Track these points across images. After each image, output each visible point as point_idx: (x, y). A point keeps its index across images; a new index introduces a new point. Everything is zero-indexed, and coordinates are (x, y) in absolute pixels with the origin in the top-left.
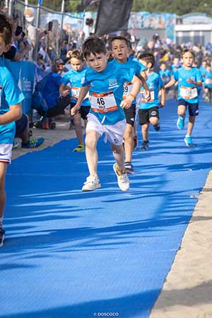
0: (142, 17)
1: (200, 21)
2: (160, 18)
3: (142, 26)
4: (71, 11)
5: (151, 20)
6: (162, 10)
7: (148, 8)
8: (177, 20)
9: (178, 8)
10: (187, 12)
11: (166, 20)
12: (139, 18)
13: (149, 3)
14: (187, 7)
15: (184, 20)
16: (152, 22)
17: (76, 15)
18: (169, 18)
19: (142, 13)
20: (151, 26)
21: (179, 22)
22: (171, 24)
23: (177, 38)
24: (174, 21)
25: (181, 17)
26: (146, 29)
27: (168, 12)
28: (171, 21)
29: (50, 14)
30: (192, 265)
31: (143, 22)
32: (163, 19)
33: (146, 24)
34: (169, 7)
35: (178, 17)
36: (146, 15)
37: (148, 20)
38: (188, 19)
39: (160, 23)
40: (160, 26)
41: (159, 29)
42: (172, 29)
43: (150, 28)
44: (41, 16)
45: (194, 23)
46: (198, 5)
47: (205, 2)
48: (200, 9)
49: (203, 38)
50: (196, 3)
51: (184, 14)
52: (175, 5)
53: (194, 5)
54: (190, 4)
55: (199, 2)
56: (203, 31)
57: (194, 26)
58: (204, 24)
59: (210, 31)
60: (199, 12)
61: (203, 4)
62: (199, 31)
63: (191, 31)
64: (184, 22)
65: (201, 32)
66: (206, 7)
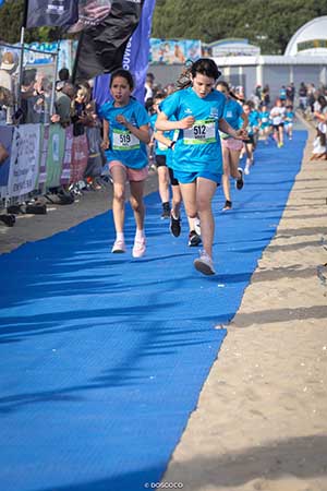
1: (235, 51)
2: (177, 47)
4: (39, 41)
5: (163, 51)
6: (180, 35)
7: (159, 32)
8: (203, 49)
9: (205, 32)
10: (219, 37)
11: (186, 49)
13: (160, 24)
14: (219, 29)
15: (214, 49)
16: (165, 54)
17: (47, 45)
18: (191, 46)
20: (164, 60)
21: (206, 54)
22: (195, 56)
24: (199, 52)
25: (209, 45)
26: (156, 64)
27: (190, 39)
28: (195, 52)
30: (213, 434)
31: (150, 54)
32: (182, 49)
33: (156, 57)
34: (190, 30)
35: (204, 45)
36: (156, 43)
37: (158, 51)
38: (220, 48)
39: (177, 55)
40: (178, 60)
41: (175, 64)
43: (161, 63)
45: (230, 54)
46: (234, 26)
47: (247, 22)
48: (239, 32)
49: (244, 76)
50: (232, 22)
51: (213, 41)
52: (200, 27)
53: (229, 25)
54: (222, 25)
55: (237, 22)
56: (243, 66)
57: (230, 58)
58: (245, 55)
59: (256, 65)
60: (236, 36)
61: (243, 25)
62: (238, 66)
63: (227, 66)
64: (214, 53)
65: (240, 69)
66: (247, 29)
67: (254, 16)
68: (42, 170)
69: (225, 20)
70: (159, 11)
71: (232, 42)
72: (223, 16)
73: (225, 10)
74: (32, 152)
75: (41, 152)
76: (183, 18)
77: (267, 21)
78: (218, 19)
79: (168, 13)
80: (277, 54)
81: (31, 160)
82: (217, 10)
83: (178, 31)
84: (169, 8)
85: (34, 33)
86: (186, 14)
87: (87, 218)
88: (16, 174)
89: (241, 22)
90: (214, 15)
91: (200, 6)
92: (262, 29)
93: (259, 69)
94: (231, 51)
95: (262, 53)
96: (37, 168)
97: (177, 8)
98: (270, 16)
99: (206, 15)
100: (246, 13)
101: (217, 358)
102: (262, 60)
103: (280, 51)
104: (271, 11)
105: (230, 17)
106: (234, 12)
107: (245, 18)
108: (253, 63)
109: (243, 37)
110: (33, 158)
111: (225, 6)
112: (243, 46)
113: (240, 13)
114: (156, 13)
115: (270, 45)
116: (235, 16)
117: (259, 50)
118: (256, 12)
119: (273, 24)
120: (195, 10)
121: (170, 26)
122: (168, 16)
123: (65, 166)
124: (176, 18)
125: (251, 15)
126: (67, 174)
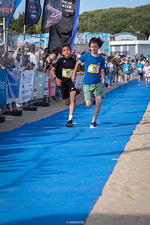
0: (86, 36)
1: (125, 38)
6: (101, 31)
7: (91, 30)
8: (111, 38)
9: (112, 30)
10: (118, 32)
11: (103, 37)
13: (91, 26)
14: (118, 28)
15: (116, 37)
18: (105, 36)
19: (86, 33)
21: (112, 40)
22: (107, 40)
23: (111, 53)
24: (109, 39)
25: (113, 36)
27: (105, 32)
28: (107, 39)
31: (87, 39)
34: (106, 29)
35: (111, 35)
36: (89, 34)
38: (118, 37)
42: (107, 44)
45: (123, 40)
46: (125, 27)
47: (131, 25)
48: (128, 30)
50: (124, 25)
51: (116, 34)
52: (110, 28)
53: (123, 27)
54: (120, 27)
55: (126, 25)
57: (123, 42)
58: (130, 40)
59: (135, 45)
60: (127, 31)
61: (129, 26)
62: (126, 45)
63: (121, 45)
64: (116, 39)
65: (128, 46)
66: (131, 28)
67: (134, 23)
68: (35, 90)
69: (121, 24)
71: (124, 34)
72: (120, 22)
73: (121, 20)
74: (30, 82)
75: (35, 82)
76: (102, 23)
77: (141, 25)
78: (118, 24)
80: (144, 40)
81: (29, 86)
82: (118, 19)
83: (101, 29)
84: (95, 19)
85: (33, 30)
86: (103, 21)
88: (23, 92)
90: (116, 22)
91: (110, 18)
92: (138, 29)
93: (136, 47)
95: (138, 39)
96: (32, 90)
97: (99, 19)
98: (142, 22)
99: (113, 22)
100: (131, 21)
102: (138, 42)
103: (146, 39)
104: (142, 20)
105: (124, 23)
106: (125, 20)
107: (130, 23)
108: (134, 43)
109: (130, 32)
110: (31, 85)
111: (121, 18)
112: (128, 36)
113: (128, 21)
114: (90, 21)
115: (142, 36)
116: (126, 23)
117: (136, 38)
118: (136, 20)
119: (143, 26)
120: (108, 20)
121: (96, 28)
122: (95, 22)
123: (45, 89)
124: (98, 23)
125: (133, 22)
126: (46, 93)
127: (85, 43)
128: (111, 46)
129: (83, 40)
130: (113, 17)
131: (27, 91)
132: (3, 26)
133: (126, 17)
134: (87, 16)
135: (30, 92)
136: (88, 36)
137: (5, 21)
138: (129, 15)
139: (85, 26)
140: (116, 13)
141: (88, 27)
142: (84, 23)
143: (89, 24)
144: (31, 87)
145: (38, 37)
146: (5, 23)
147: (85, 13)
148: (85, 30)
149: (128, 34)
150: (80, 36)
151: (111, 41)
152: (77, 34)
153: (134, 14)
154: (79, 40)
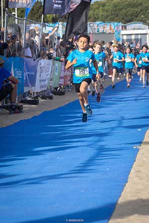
0: (98, 25)
2: (110, 25)
3: (98, 32)
4: (47, 22)
5: (104, 27)
6: (112, 20)
7: (102, 18)
8: (122, 27)
9: (123, 19)
10: (130, 21)
12: (96, 26)
13: (103, 15)
14: (130, 18)
15: (127, 27)
16: (105, 29)
17: (51, 24)
18: (117, 25)
19: (97, 23)
20: (104, 31)
21: (124, 29)
22: (118, 30)
23: (123, 40)
24: (121, 28)
25: (125, 25)
26: (101, 33)
27: (116, 21)
28: (119, 28)
29: (33, 25)
30: (136, 193)
31: (98, 29)
32: (113, 27)
33: (101, 30)
34: (117, 18)
35: (123, 25)
36: (101, 23)
37: (102, 27)
38: (130, 26)
39: (110, 29)
40: (111, 32)
41: (110, 33)
42: (119, 33)
43: (103, 33)
44: (27, 25)
45: (135, 29)
46: (137, 16)
48: (139, 19)
49: (141, 39)
51: (127, 23)
52: (121, 17)
53: (134, 16)
54: (131, 16)
55: (138, 14)
56: (141, 34)
57: (134, 31)
58: (141, 29)
59: (146, 34)
60: (138, 21)
61: (141, 15)
62: (138, 34)
63: (133, 34)
64: (127, 28)
65: (139, 35)
66: (142, 17)
67: (146, 12)
68: (51, 80)
69: (132, 13)
70: (102, 9)
71: (136, 23)
72: (132, 11)
73: (132, 9)
74: (48, 72)
75: (51, 72)
76: (113, 12)
78: (130, 13)
79: (107, 10)
82: (129, 9)
83: (112, 18)
84: (106, 8)
85: (45, 19)
86: (114, 11)
87: (71, 101)
88: (40, 81)
89: (139, 14)
90: (127, 11)
91: (121, 7)
93: (148, 35)
94: (135, 27)
96: (49, 79)
97: (110, 8)
99: (124, 11)
100: (142, 10)
101: (135, 161)
105: (135, 12)
106: (136, 10)
107: (142, 12)
108: (145, 33)
109: (141, 21)
110: (48, 74)
111: (132, 7)
112: (141, 25)
113: (139, 10)
114: (102, 11)
116: (137, 12)
117: (148, 27)
118: (147, 10)
120: (119, 9)
121: (107, 16)
122: (107, 11)
123: (61, 78)
124: (110, 13)
125: (144, 12)
126: (62, 81)
127: (97, 32)
128: (122, 35)
129: (95, 29)
130: (125, 6)
131: (45, 80)
132: (15, 15)
133: (137, 6)
134: (99, 5)
135: (47, 81)
136: (99, 25)
137: (17, 10)
138: (141, 4)
139: (97, 15)
140: (127, 3)
141: (100, 16)
142: (95, 12)
143: (101, 13)
144: (48, 77)
145: (50, 26)
146: (17, 13)
147: (96, 2)
148: (96, 19)
149: (139, 23)
150: (92, 25)
151: (122, 30)
152: (88, 23)
153: (145, 3)
154: (91, 29)
